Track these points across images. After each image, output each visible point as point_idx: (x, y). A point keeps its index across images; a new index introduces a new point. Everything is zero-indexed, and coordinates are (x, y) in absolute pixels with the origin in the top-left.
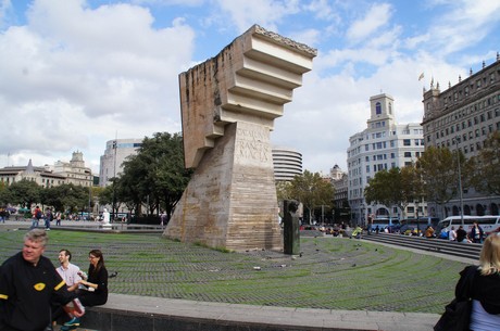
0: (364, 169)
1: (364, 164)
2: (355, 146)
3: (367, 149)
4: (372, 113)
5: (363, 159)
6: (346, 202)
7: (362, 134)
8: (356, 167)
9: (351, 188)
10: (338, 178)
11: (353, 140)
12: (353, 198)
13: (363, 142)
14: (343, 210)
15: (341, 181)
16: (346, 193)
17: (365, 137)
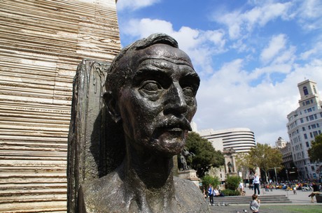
0: (303, 137)
1: (302, 133)
2: (293, 121)
3: (302, 121)
4: (301, 95)
5: (301, 129)
6: (292, 164)
7: (296, 111)
8: (296, 136)
9: (294, 153)
10: (283, 146)
11: (289, 117)
12: (297, 160)
13: (298, 117)
14: (291, 170)
15: (286, 148)
16: (291, 156)
17: (299, 113)
